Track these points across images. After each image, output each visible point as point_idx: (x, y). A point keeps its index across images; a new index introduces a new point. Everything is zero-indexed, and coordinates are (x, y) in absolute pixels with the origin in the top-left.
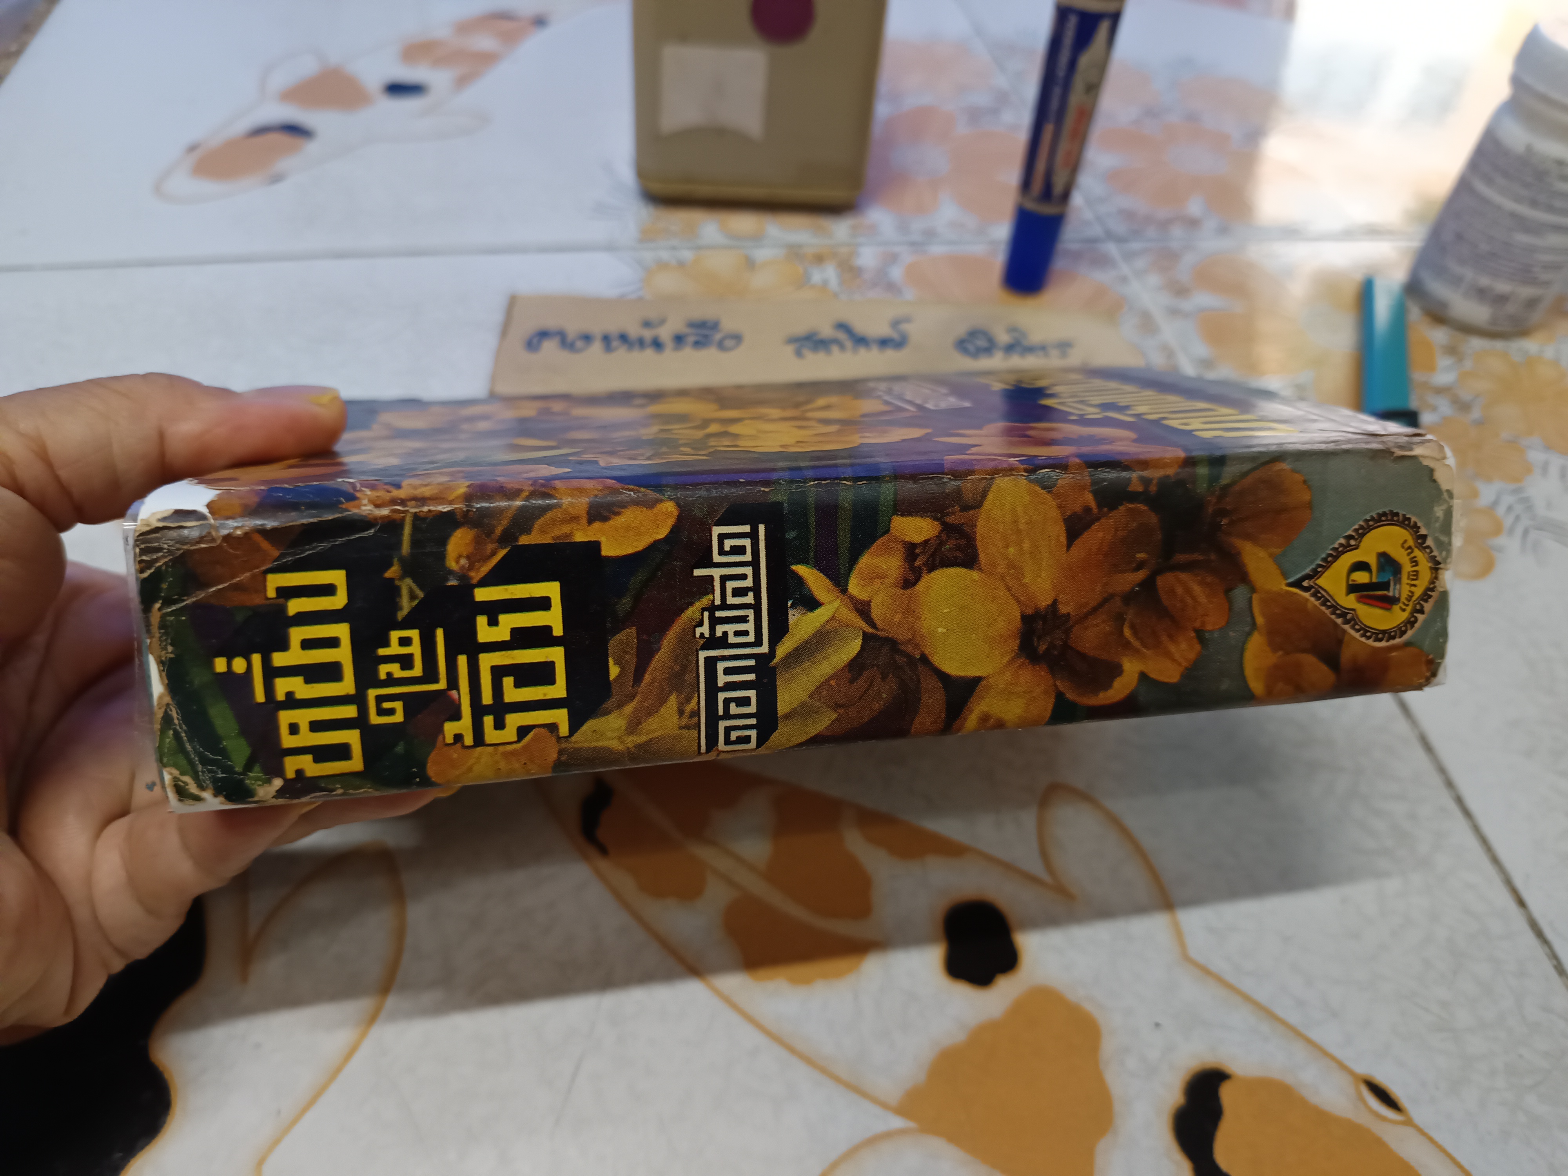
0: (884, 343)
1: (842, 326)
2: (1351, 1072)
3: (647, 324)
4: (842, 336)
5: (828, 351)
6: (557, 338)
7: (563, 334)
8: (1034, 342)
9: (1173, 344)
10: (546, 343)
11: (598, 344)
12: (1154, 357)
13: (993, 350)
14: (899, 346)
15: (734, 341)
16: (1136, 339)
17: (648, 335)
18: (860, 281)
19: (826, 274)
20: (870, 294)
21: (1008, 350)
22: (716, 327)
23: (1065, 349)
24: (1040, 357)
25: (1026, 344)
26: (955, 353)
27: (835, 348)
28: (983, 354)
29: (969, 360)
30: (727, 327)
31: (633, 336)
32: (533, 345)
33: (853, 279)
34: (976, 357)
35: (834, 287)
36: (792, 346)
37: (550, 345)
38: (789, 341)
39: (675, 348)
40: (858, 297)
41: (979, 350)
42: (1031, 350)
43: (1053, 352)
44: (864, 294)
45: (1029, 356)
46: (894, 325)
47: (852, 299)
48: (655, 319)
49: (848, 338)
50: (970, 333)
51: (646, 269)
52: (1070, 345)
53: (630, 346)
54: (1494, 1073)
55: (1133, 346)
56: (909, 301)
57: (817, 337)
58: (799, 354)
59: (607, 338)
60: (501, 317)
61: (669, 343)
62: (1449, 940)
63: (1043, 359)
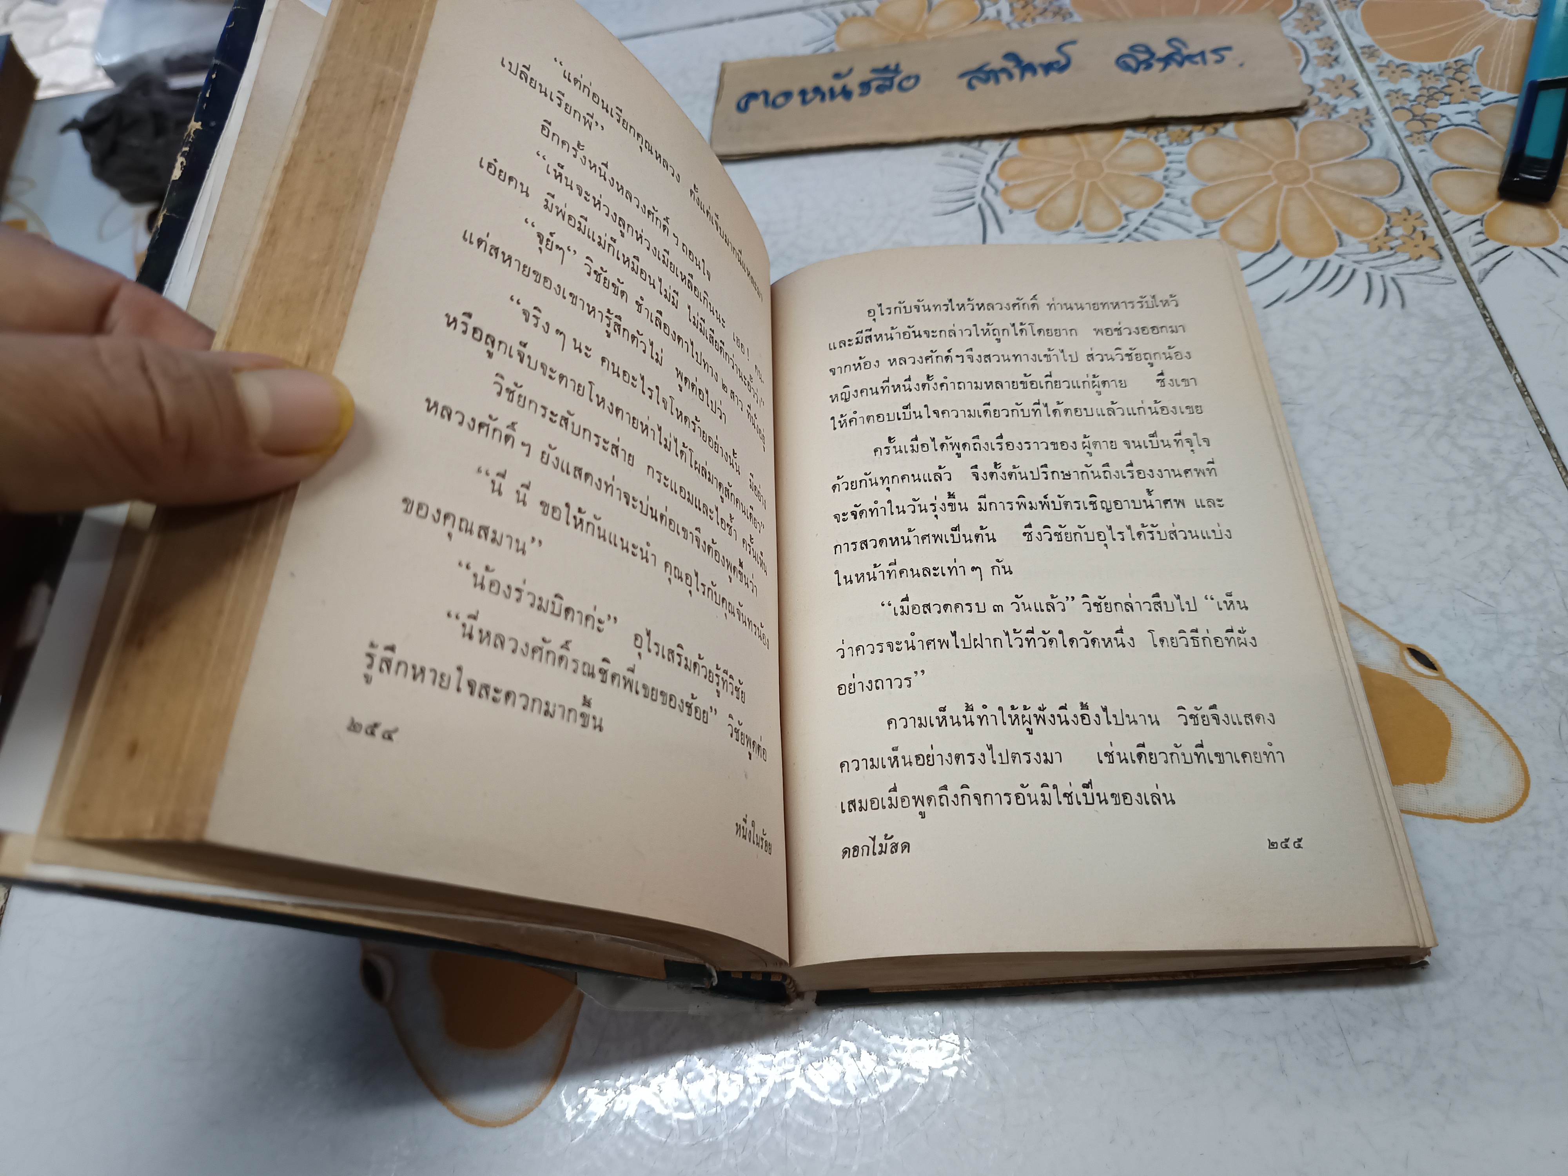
0: (1048, 68)
1: (1010, 56)
2: (1398, 642)
3: (837, 76)
4: (1010, 65)
5: (997, 81)
6: (762, 98)
7: (766, 94)
8: (1193, 49)
9: (1338, 35)
10: (753, 104)
11: (796, 99)
12: (1315, 51)
13: (1152, 61)
14: (1063, 68)
15: (912, 81)
16: (1298, 34)
17: (838, 85)
18: (1030, 8)
19: (999, 6)
20: (1039, 20)
21: (1167, 60)
22: (897, 70)
23: (1224, 53)
24: (1197, 63)
25: (1185, 52)
26: (1116, 70)
27: (1003, 77)
28: (1143, 66)
29: (1128, 74)
30: (907, 69)
31: (825, 88)
32: (742, 108)
33: (1024, 7)
34: (1136, 71)
35: (1006, 16)
36: (965, 80)
37: (756, 105)
38: (962, 76)
39: (862, 95)
40: (1028, 25)
41: (1139, 63)
42: (1190, 57)
43: (1211, 57)
44: (1033, 20)
45: (1187, 64)
46: (1059, 49)
47: (1022, 27)
48: (844, 69)
49: (1015, 66)
50: (1132, 48)
51: (836, 22)
52: (1228, 48)
53: (823, 98)
54: (1526, 644)
55: (1295, 42)
56: (1075, 23)
57: (987, 68)
58: (970, 86)
59: (803, 93)
60: (714, 84)
61: (856, 91)
62: (1508, 547)
63: (1201, 65)
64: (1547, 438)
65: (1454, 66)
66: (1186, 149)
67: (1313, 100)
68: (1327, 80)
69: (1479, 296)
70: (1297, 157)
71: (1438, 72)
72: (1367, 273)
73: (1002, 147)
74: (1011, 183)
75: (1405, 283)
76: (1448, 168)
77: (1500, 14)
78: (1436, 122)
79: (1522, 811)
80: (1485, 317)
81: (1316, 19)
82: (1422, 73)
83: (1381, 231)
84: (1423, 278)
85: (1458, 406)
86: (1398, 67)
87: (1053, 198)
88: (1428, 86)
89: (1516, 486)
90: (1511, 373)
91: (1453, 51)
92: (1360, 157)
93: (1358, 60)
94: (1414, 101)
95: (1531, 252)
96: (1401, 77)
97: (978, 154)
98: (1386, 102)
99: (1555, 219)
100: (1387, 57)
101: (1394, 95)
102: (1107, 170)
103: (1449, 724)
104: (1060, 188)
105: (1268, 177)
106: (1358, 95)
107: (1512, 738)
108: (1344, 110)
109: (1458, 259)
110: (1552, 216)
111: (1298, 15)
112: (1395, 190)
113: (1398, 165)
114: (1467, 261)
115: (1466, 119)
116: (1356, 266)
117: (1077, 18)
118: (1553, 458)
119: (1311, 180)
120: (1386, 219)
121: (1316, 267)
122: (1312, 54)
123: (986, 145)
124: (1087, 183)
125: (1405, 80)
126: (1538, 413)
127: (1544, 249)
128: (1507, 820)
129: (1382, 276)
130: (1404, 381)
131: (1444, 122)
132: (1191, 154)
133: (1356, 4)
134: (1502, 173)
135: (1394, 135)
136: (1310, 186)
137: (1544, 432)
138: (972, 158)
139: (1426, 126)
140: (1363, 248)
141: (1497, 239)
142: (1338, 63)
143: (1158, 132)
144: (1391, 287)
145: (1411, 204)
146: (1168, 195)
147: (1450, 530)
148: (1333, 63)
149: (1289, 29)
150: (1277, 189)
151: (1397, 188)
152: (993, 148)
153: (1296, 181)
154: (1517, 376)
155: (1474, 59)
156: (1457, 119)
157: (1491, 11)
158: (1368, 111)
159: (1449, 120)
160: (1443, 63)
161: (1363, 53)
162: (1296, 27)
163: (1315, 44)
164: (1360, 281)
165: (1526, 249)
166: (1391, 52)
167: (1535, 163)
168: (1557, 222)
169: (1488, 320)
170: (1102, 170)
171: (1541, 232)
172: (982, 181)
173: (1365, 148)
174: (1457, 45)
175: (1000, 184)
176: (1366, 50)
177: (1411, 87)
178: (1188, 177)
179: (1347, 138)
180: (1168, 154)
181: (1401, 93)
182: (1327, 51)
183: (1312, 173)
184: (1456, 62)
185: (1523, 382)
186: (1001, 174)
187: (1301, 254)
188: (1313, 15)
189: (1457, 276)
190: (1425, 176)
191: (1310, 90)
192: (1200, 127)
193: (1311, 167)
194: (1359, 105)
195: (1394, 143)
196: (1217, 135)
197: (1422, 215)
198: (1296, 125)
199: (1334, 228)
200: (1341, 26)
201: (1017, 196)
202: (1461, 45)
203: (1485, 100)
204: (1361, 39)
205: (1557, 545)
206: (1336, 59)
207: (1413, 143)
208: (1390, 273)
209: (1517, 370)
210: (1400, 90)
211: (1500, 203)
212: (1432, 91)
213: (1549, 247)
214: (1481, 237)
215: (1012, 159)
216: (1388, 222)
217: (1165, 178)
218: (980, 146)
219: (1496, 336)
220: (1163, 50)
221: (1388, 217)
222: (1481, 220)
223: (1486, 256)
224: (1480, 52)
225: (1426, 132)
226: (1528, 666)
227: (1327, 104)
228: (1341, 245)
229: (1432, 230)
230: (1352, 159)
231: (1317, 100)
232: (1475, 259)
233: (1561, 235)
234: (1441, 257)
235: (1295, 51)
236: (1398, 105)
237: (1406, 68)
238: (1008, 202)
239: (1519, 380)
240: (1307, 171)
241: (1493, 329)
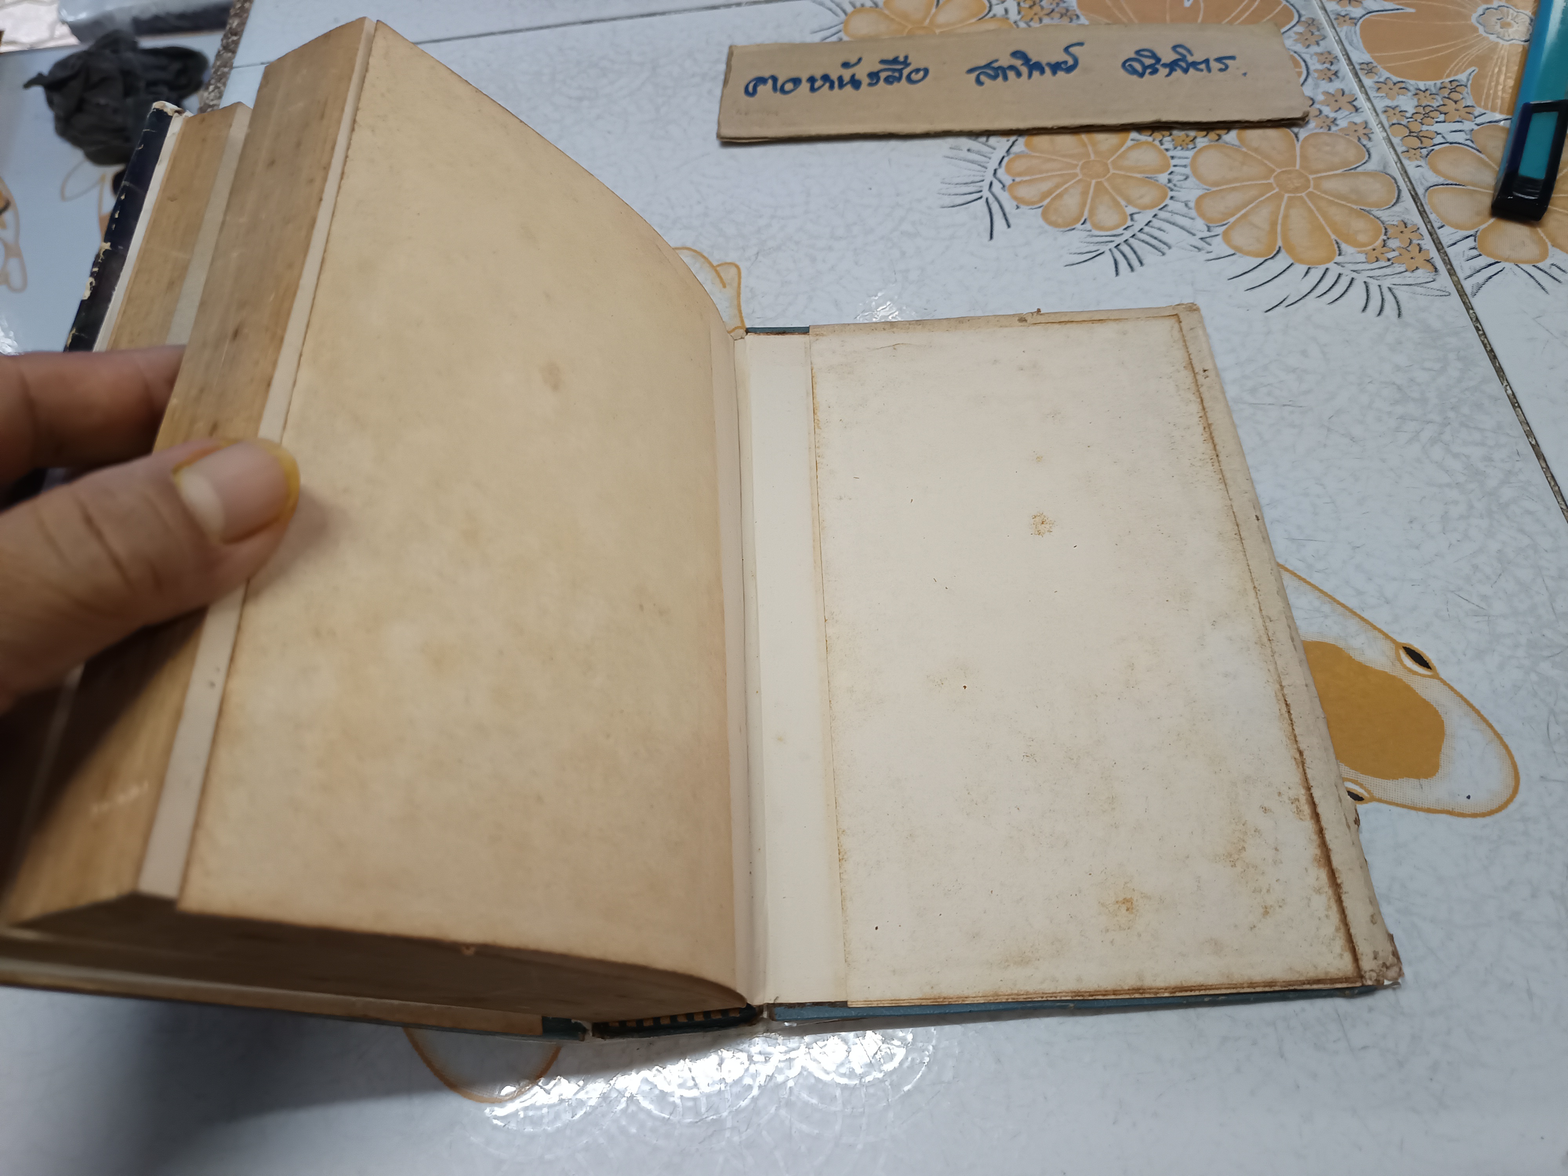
0: (1056, 68)
1: (1018, 54)
2: (1393, 641)
3: (846, 65)
4: (1018, 63)
5: (1006, 78)
6: (770, 82)
7: (775, 79)
8: (1198, 57)
9: (1337, 51)
10: (761, 88)
11: (805, 86)
12: (1315, 65)
13: (1158, 66)
14: (1070, 69)
15: (921, 74)
16: (1299, 47)
17: (847, 74)
18: (1037, 8)
19: (1006, 5)
20: (1046, 20)
21: (1172, 66)
22: (906, 63)
23: (1227, 62)
24: (1202, 70)
25: (1190, 59)
26: (1122, 72)
27: (1011, 74)
28: (1148, 71)
29: (1135, 77)
30: (916, 62)
31: (834, 77)
32: (750, 92)
33: (1031, 7)
34: (1142, 75)
35: (1013, 15)
36: (973, 76)
37: (765, 90)
38: (971, 71)
39: (870, 85)
40: (1035, 24)
41: (1145, 68)
42: (1194, 64)
43: (1215, 65)
44: (1041, 20)
45: (1192, 71)
46: (1066, 50)
47: (1029, 26)
48: (853, 60)
49: (1022, 65)
50: (1138, 52)
51: (844, 12)
52: (1232, 58)
53: (832, 87)
54: (1516, 646)
55: (1296, 55)
56: (1083, 25)
57: (996, 65)
58: (979, 82)
59: (812, 80)
60: (722, 67)
61: (865, 81)
62: (1499, 551)
63: (1205, 72)
64: (1536, 448)
65: (1449, 86)
66: (1190, 154)
67: (1313, 112)
68: (1326, 93)
69: (1472, 309)
70: (1298, 167)
71: (1434, 91)
72: (1365, 282)
73: (1010, 143)
74: (1018, 179)
75: (1401, 293)
76: (1443, 185)
77: (1493, 38)
78: (1432, 139)
79: (1512, 807)
80: (1477, 329)
81: (1317, 33)
82: (1418, 91)
83: (1379, 242)
84: (1418, 289)
85: (1451, 414)
86: (1395, 84)
87: (1060, 196)
88: (1424, 105)
89: (1507, 493)
90: (1502, 384)
91: (1448, 71)
92: (1359, 169)
93: (1356, 75)
94: (1411, 118)
95: (1522, 269)
96: (1398, 94)
97: (985, 149)
98: (1383, 117)
99: (1545, 237)
100: (1386, 74)
101: (1391, 111)
102: (1112, 171)
103: (1443, 722)
104: (1066, 186)
105: (1270, 184)
106: (1357, 110)
107: (1502, 736)
108: (1343, 124)
109: (1452, 272)
110: (1542, 235)
111: (1299, 29)
112: (1392, 203)
113: (1394, 179)
114: (1461, 275)
115: (1460, 137)
116: (1354, 275)
117: (1083, 20)
118: (1542, 468)
119: (1310, 189)
120: (1384, 231)
121: (1316, 274)
122: (1312, 68)
123: (993, 140)
124: (1094, 182)
125: (1401, 97)
126: (1528, 424)
127: (1534, 266)
128: (1498, 816)
129: (1380, 286)
130: (1399, 388)
131: (1439, 139)
132: (1194, 158)
133: (1356, 21)
134: (1495, 190)
135: (1391, 150)
136: (1310, 195)
137: (1534, 442)
138: (979, 153)
139: (1422, 142)
140: (1362, 257)
141: (1489, 255)
142: (1338, 77)
143: (1164, 136)
144: (1388, 296)
145: (1406, 217)
146: (1172, 198)
147: (1444, 534)
148: (1333, 77)
149: (1289, 43)
150: (1279, 196)
151: (1394, 201)
152: (1001, 144)
153: (1296, 190)
154: (1508, 388)
155: (1468, 80)
156: (1451, 137)
157: (1485, 34)
158: (1366, 125)
159: (1443, 137)
160: (1439, 82)
161: (1362, 69)
162: (1296, 41)
163: (1315, 58)
164: (1358, 290)
165: (1517, 265)
166: (1388, 69)
167: (1530, 182)
168: (1547, 240)
169: (1481, 332)
170: (1109, 172)
171: (1531, 250)
172: (989, 177)
173: (1364, 161)
174: (1452, 66)
175: (1007, 180)
176: (1365, 66)
177: (1407, 103)
178: (1192, 181)
179: (1346, 151)
180: (1172, 157)
181: (1398, 109)
182: (1327, 65)
183: (1312, 183)
184: (1451, 82)
185: (1513, 394)
186: (1008, 171)
187: (1301, 261)
188: (1314, 30)
189: (1452, 289)
190: (1420, 191)
191: (1311, 102)
192: (1204, 133)
193: (1311, 177)
194: (1358, 119)
195: (1391, 158)
196: (1220, 141)
197: (1418, 229)
198: (1296, 135)
199: (1333, 237)
200: (1340, 42)
201: (1023, 192)
202: (1456, 66)
203: (1479, 120)
204: (1360, 56)
205: (1546, 551)
206: (1336, 74)
207: (1409, 158)
208: (1386, 283)
209: (1508, 382)
210: (1397, 106)
211: (1492, 220)
212: (1428, 109)
213: (1540, 265)
214: (1474, 252)
215: (1019, 156)
216: (1385, 234)
217: (1170, 181)
218: (987, 141)
219: (1489, 349)
220: (1168, 56)
221: (1386, 229)
222: (1474, 236)
223: (1479, 271)
224: (1473, 74)
225: (1422, 148)
226: (1518, 667)
227: (1327, 117)
228: (1340, 254)
229: (1428, 243)
230: (1351, 171)
231: (1318, 113)
232: (1469, 273)
233: (1550, 254)
234: (1436, 270)
235: (1296, 64)
236: (1395, 121)
237: (1403, 85)
238: (1015, 198)
239: (1509, 392)
240: (1308, 180)
241: (1486, 341)
